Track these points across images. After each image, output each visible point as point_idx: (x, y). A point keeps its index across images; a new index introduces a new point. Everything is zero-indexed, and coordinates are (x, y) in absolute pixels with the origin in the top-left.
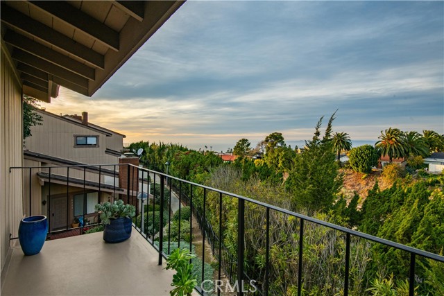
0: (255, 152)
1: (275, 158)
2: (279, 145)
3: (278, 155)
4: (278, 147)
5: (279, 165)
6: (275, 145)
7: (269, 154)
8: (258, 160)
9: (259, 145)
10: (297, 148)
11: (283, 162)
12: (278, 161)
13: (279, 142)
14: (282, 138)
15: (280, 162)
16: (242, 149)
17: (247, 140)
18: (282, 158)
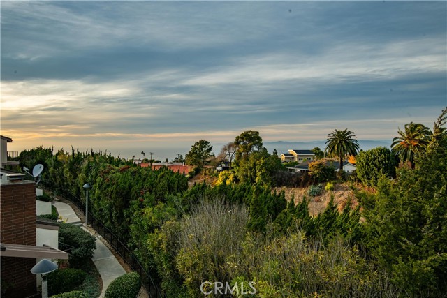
0: (219, 160)
1: (251, 169)
2: (255, 148)
3: (255, 165)
4: (254, 151)
5: (257, 179)
6: (250, 149)
7: (242, 162)
8: (224, 172)
9: (225, 149)
11: (263, 174)
12: (255, 172)
13: (254, 144)
14: (259, 139)
15: (259, 174)
16: (199, 156)
17: (207, 142)
18: (262, 167)
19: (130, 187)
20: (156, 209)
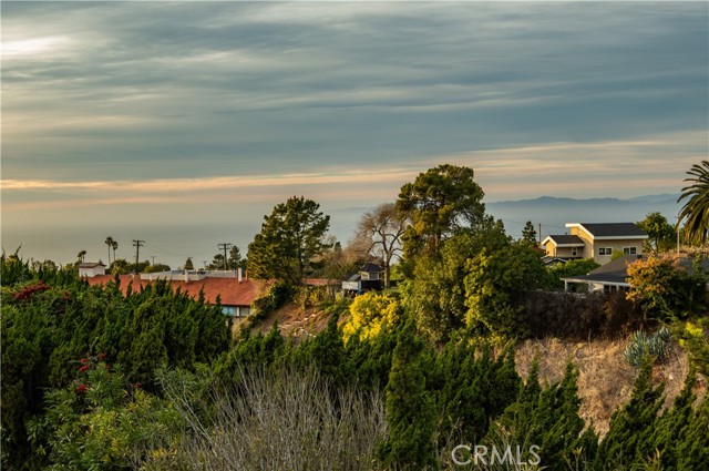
0: (350, 260)
1: (448, 284)
2: (462, 222)
3: (461, 272)
4: (459, 231)
5: (468, 317)
6: (445, 224)
7: (420, 265)
8: (366, 297)
9: (369, 226)
10: (530, 232)
11: (485, 301)
12: (462, 297)
13: (460, 208)
14: (475, 192)
15: (472, 301)
16: (290, 250)
17: (311, 205)
18: (481, 280)
19: (47, 347)
20: (124, 413)
